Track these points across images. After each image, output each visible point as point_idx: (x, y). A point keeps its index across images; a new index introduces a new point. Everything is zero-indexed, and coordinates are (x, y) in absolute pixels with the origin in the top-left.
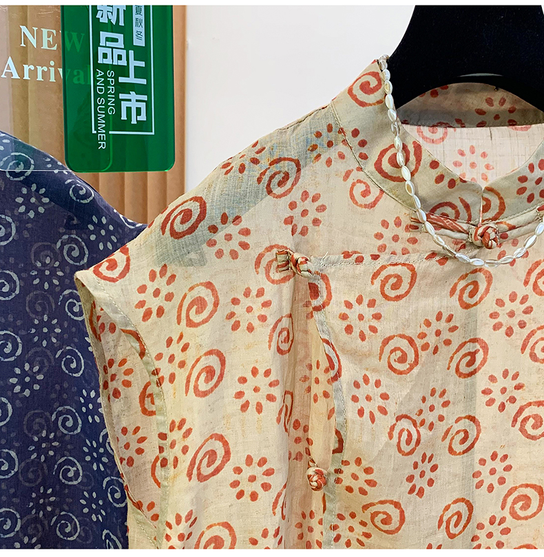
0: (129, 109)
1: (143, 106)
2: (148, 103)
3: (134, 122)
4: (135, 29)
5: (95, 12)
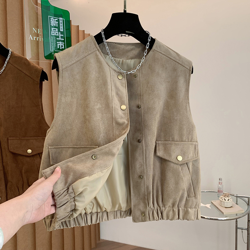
0: (59, 46)
1: (63, 45)
2: (64, 45)
3: (61, 49)
4: (60, 27)
5: (50, 23)
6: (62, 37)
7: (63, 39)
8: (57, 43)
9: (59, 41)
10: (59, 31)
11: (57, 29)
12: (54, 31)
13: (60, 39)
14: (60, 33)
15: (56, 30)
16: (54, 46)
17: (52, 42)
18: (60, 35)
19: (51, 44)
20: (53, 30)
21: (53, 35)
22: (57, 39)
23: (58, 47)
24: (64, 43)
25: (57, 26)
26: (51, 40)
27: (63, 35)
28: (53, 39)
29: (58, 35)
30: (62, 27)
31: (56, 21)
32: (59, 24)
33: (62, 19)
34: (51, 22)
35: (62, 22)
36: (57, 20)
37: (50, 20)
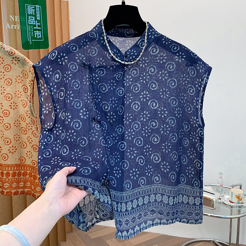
0: (37, 35)
1: (40, 34)
3: (38, 38)
4: (37, 15)
5: (27, 12)
6: (39, 26)
7: (40, 28)
8: (35, 32)
9: (36, 30)
10: (36, 19)
11: (34, 17)
12: (31, 19)
13: (37, 28)
14: (37, 21)
15: (33, 18)
16: (31, 36)
18: (37, 24)
19: (29, 34)
20: (31, 18)
21: (30, 23)
22: (34, 28)
23: (36, 37)
24: (41, 32)
25: (34, 14)
27: (39, 24)
28: (31, 29)
29: (35, 24)
30: (39, 16)
31: (33, 9)
32: (35, 12)
33: (38, 6)
34: (28, 10)
35: (39, 9)
36: (34, 7)
37: (27, 8)
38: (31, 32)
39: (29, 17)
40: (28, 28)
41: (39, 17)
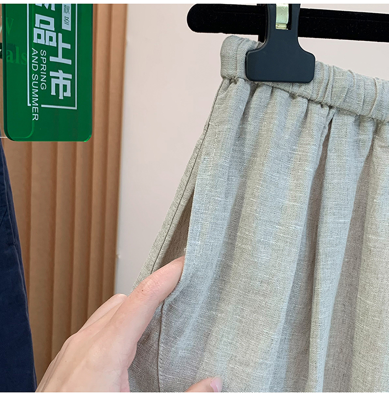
0: (57, 86)
1: (68, 83)
4: (64, 15)
6: (67, 54)
7: (69, 62)
8: (52, 74)
9: (57, 67)
10: (58, 28)
11: (52, 20)
12: (43, 26)
13: (60, 59)
15: (48, 23)
16: (39, 89)
17: (35, 73)
18: (62, 45)
19: (31, 81)
20: (42, 22)
21: (39, 41)
22: (52, 59)
23: (53, 93)
24: (70, 76)
25: (53, 8)
26: (31, 63)
27: (68, 46)
28: (40, 61)
29: (53, 44)
38: (38, 73)
39: (38, 17)
40: (31, 59)
41: (70, 20)
